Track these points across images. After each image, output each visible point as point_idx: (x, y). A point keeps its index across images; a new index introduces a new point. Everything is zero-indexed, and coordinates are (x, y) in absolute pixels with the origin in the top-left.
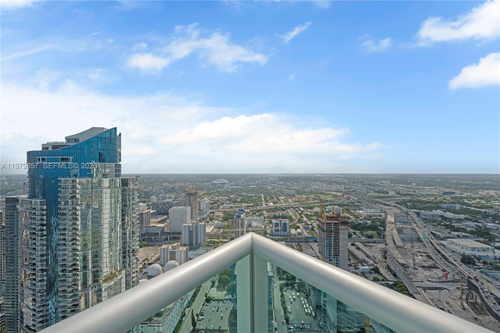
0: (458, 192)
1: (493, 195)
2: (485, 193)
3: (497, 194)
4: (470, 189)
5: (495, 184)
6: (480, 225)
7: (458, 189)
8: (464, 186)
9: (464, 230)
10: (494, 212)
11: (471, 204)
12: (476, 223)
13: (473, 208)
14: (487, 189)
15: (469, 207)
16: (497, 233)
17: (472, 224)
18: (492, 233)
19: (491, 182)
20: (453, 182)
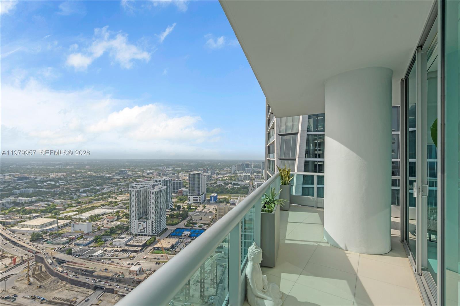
0: (32, 177)
1: (60, 177)
2: (55, 176)
3: (64, 176)
4: (43, 173)
5: (63, 167)
6: (49, 203)
7: (33, 173)
8: (38, 171)
9: (36, 211)
10: (61, 191)
11: (43, 186)
12: (46, 202)
13: (45, 190)
14: (57, 172)
15: (41, 190)
16: (61, 206)
17: (42, 204)
18: (58, 208)
19: (60, 166)
20: (28, 167)
